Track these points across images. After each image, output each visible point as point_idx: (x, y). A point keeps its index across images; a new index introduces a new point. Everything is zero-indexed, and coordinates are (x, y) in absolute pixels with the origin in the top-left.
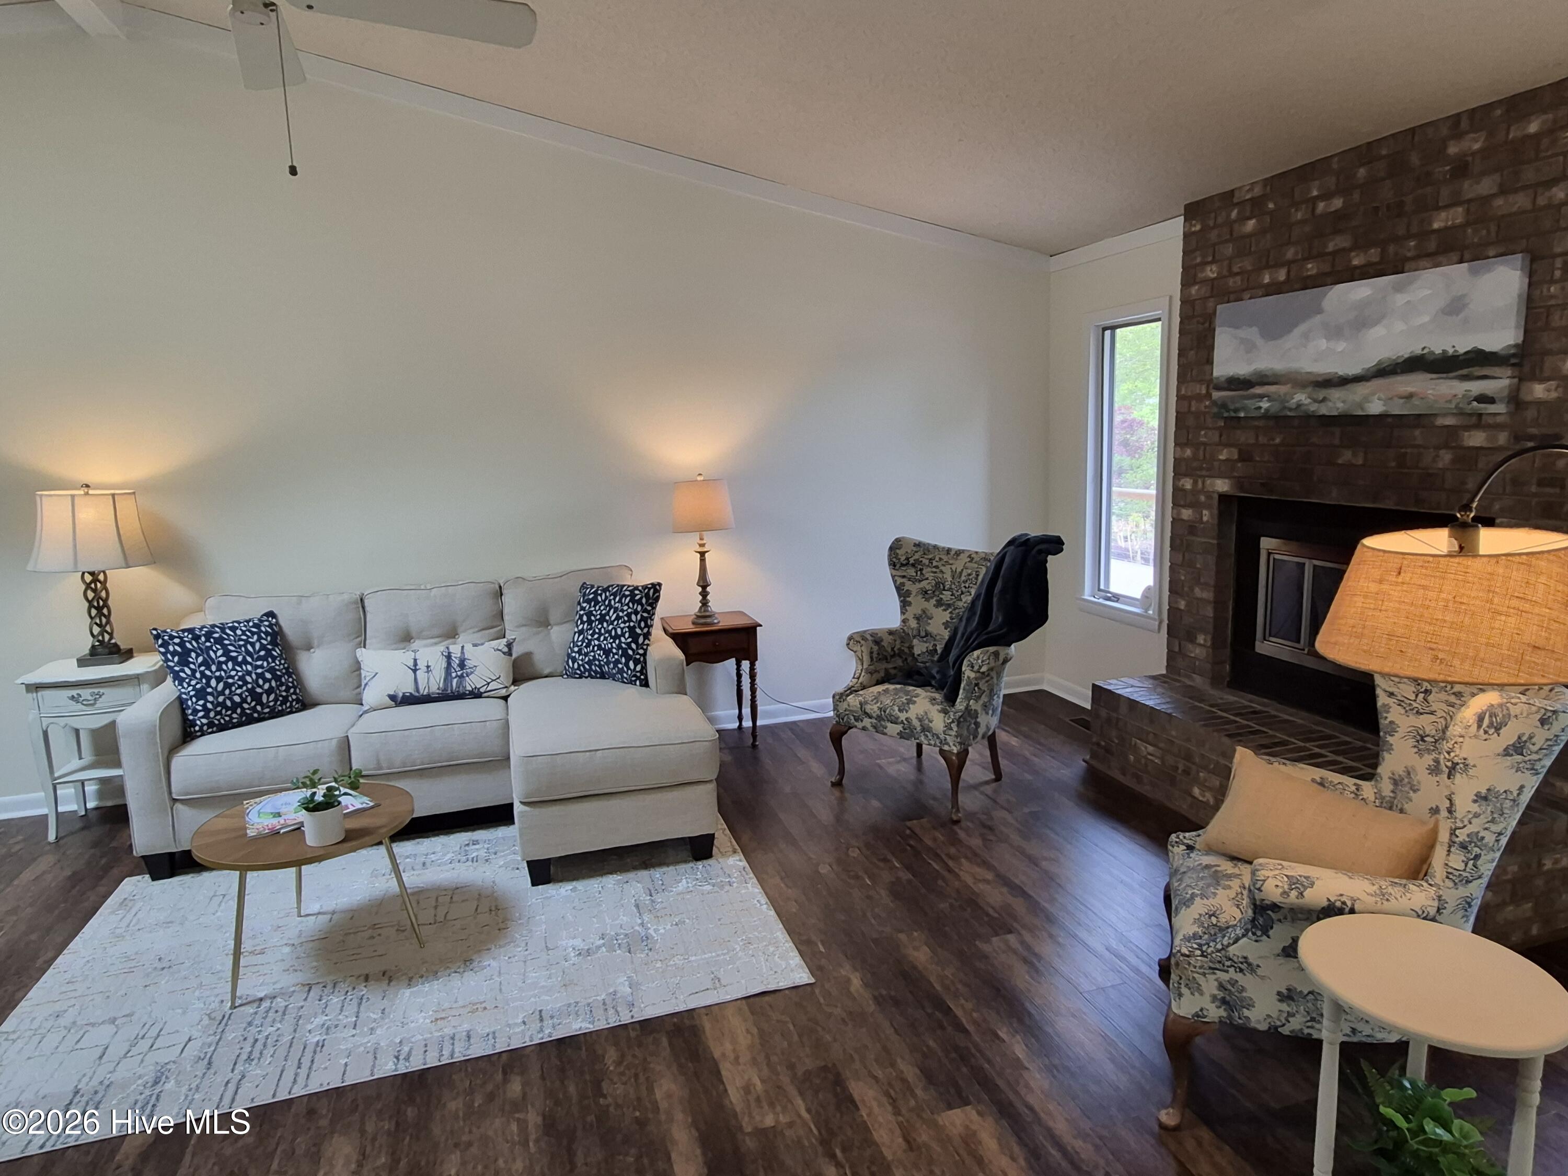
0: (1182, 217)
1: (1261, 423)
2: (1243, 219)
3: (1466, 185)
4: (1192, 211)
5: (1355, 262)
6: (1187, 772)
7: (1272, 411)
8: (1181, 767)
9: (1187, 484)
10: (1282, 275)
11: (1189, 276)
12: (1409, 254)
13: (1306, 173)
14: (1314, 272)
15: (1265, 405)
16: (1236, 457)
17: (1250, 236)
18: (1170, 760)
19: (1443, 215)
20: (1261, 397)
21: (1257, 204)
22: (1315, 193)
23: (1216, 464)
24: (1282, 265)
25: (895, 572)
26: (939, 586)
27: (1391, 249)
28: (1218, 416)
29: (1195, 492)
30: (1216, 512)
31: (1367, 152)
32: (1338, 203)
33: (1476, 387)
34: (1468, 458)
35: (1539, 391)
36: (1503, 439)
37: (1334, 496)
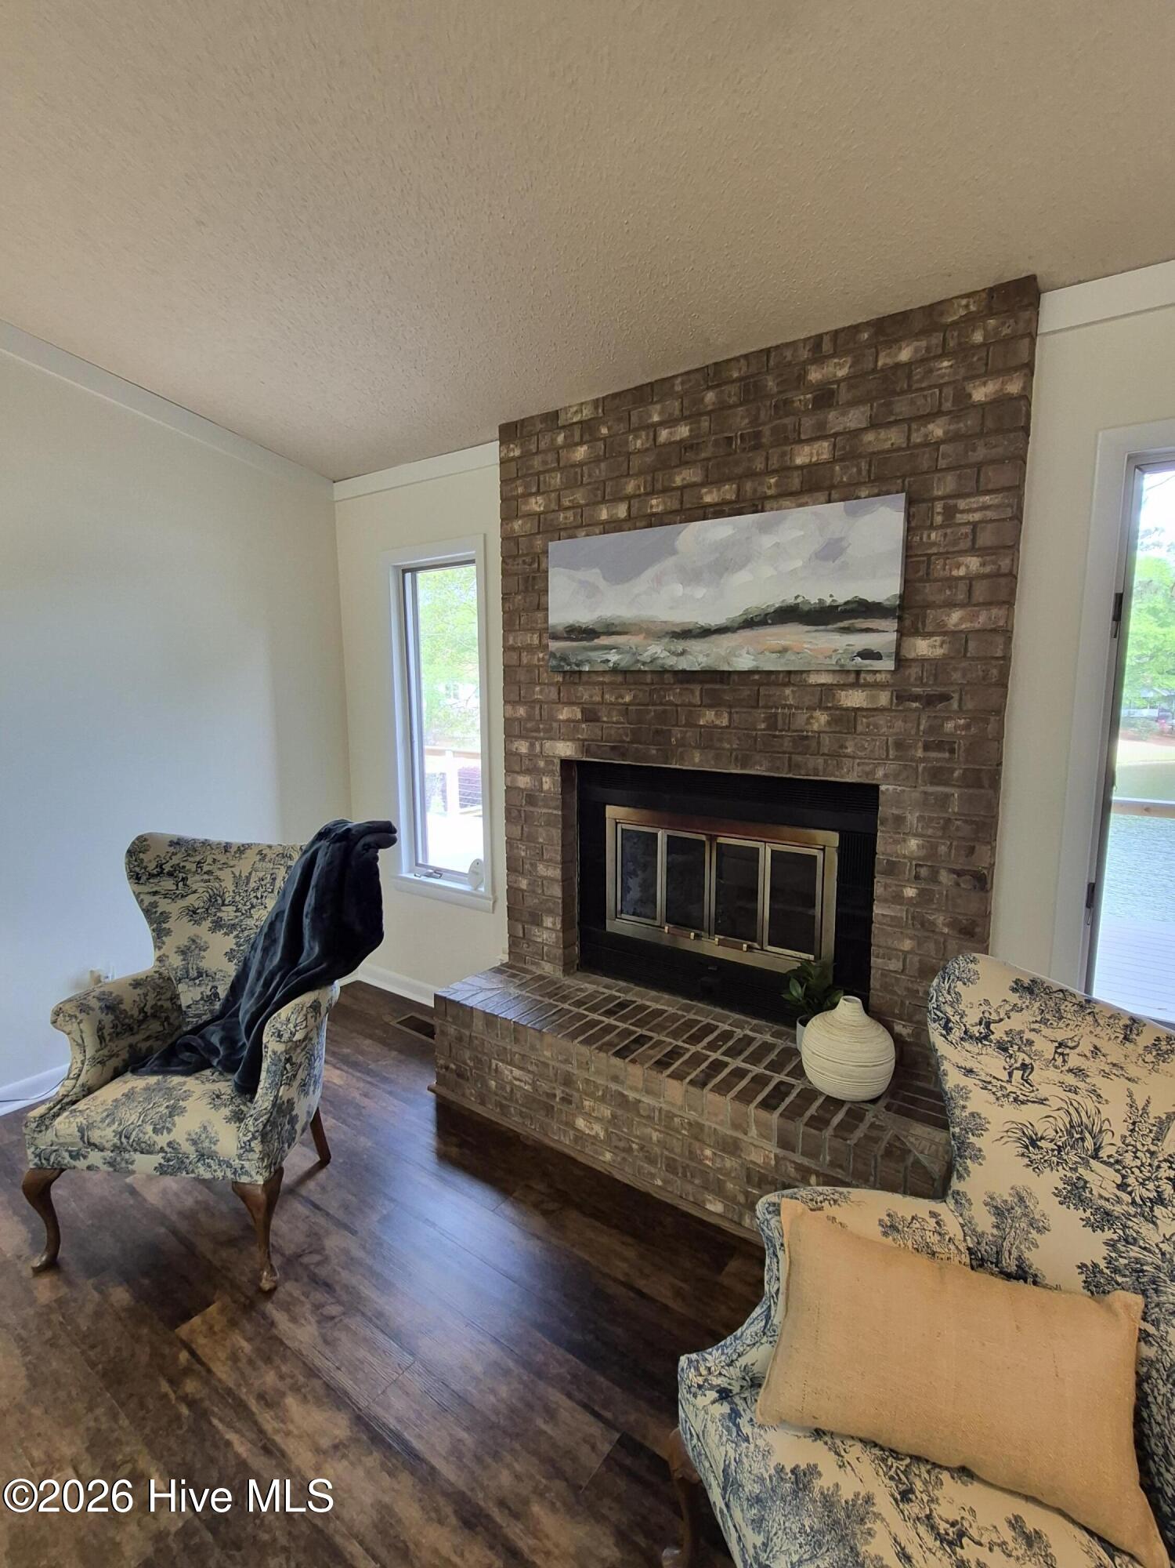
0: (497, 440)
1: (607, 679)
2: (571, 445)
3: (832, 415)
4: (509, 433)
5: (708, 499)
6: (567, 1100)
7: (623, 664)
8: (559, 1094)
9: (523, 747)
10: (622, 511)
11: (510, 509)
12: (769, 492)
13: (643, 394)
14: (660, 509)
15: (614, 657)
16: (579, 716)
17: (581, 464)
18: (544, 1086)
19: (807, 449)
20: (609, 648)
21: (588, 428)
22: (656, 418)
23: (555, 725)
24: (621, 499)
25: (140, 888)
26: (215, 900)
27: (749, 486)
28: (557, 670)
29: (532, 756)
30: (558, 778)
31: (714, 374)
32: (683, 431)
33: (860, 641)
34: (846, 720)
35: (922, 647)
36: (884, 698)
37: (696, 761)
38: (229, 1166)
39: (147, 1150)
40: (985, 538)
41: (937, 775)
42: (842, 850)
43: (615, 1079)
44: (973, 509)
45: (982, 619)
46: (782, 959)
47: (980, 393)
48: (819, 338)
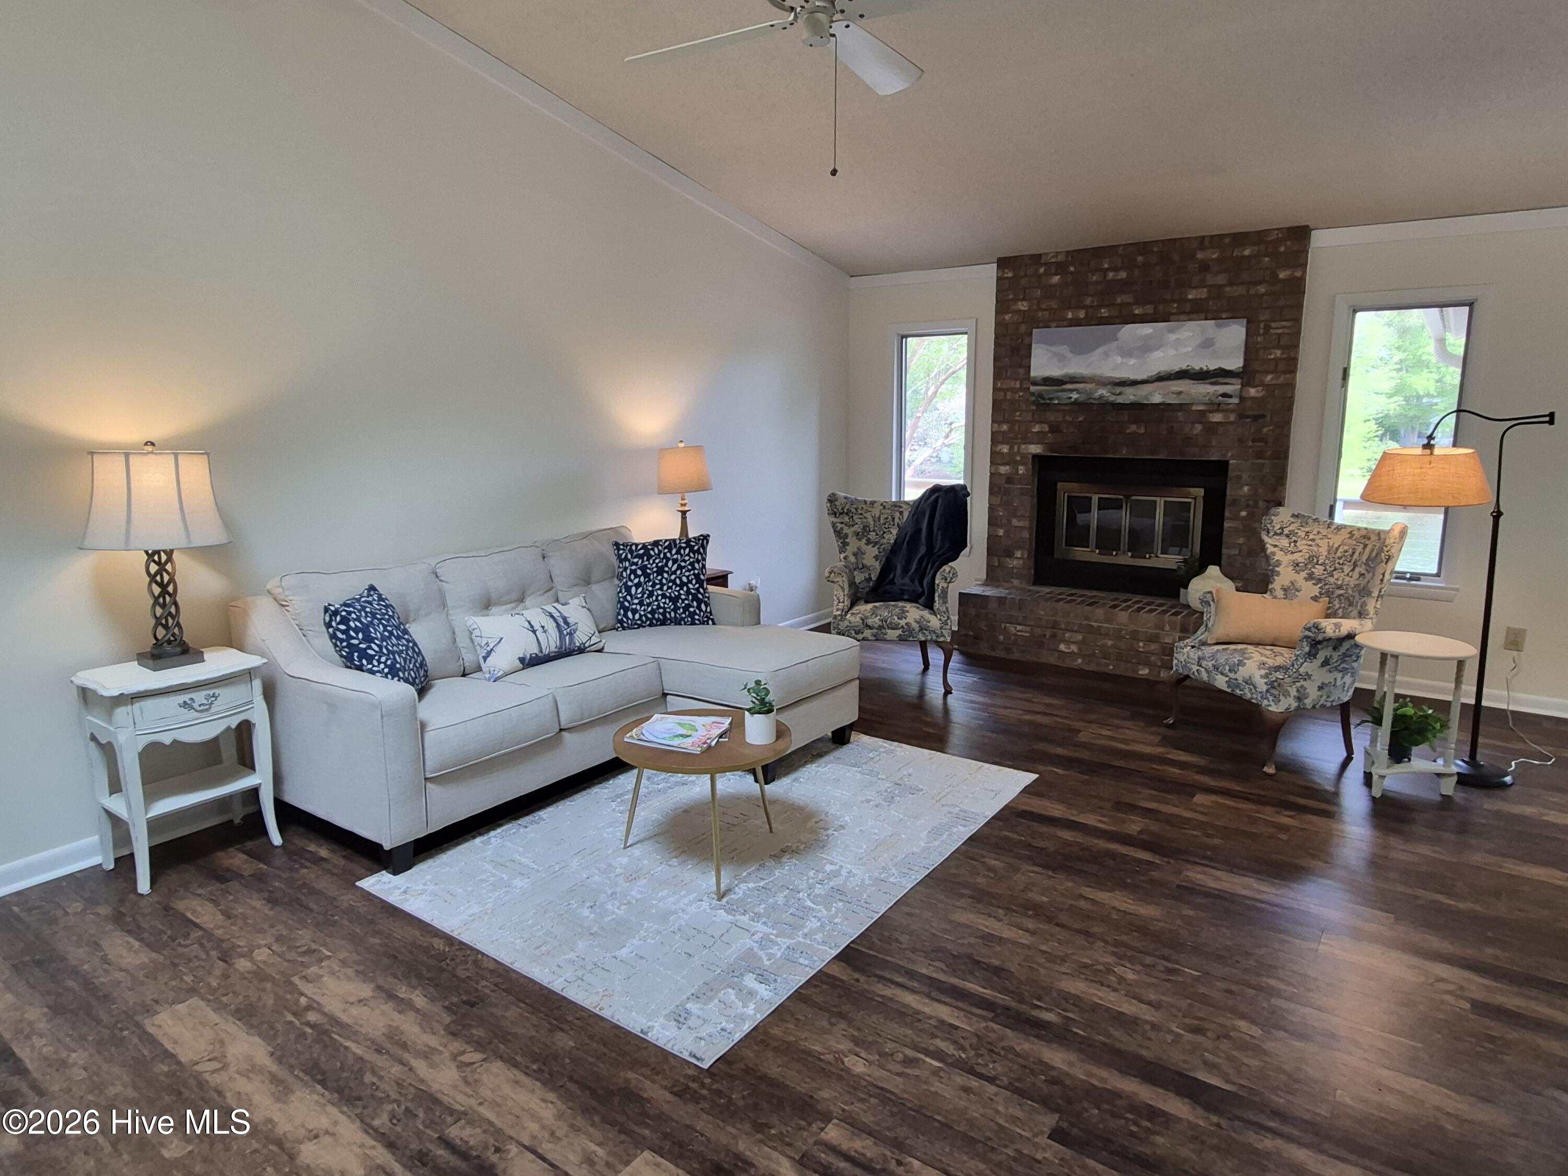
0: (995, 265)
1: (1067, 408)
2: (1048, 274)
3: (1208, 276)
4: (1003, 263)
5: (1137, 312)
6: (1054, 636)
7: (1081, 400)
8: (1048, 634)
9: (1005, 449)
10: (1082, 314)
11: (1002, 306)
12: (1174, 311)
13: (1098, 252)
14: (1106, 315)
15: (1075, 396)
16: (1047, 429)
17: (1055, 286)
18: (1038, 631)
19: (1194, 291)
20: (1072, 391)
21: (1060, 268)
22: (1106, 266)
23: (1029, 435)
24: (1083, 308)
25: (835, 520)
26: (866, 529)
27: (1161, 307)
28: (1033, 403)
29: (1011, 453)
30: (1030, 466)
31: (1144, 247)
32: (1123, 275)
33: (1221, 389)
34: (1212, 429)
35: (1253, 392)
36: (1232, 417)
37: (1124, 453)
38: (935, 633)
39: (894, 627)
40: (1283, 342)
41: (1260, 455)
42: (1205, 497)
43: (1087, 618)
44: (1278, 327)
45: (1282, 379)
46: (1169, 560)
47: (1282, 275)
48: (1203, 238)
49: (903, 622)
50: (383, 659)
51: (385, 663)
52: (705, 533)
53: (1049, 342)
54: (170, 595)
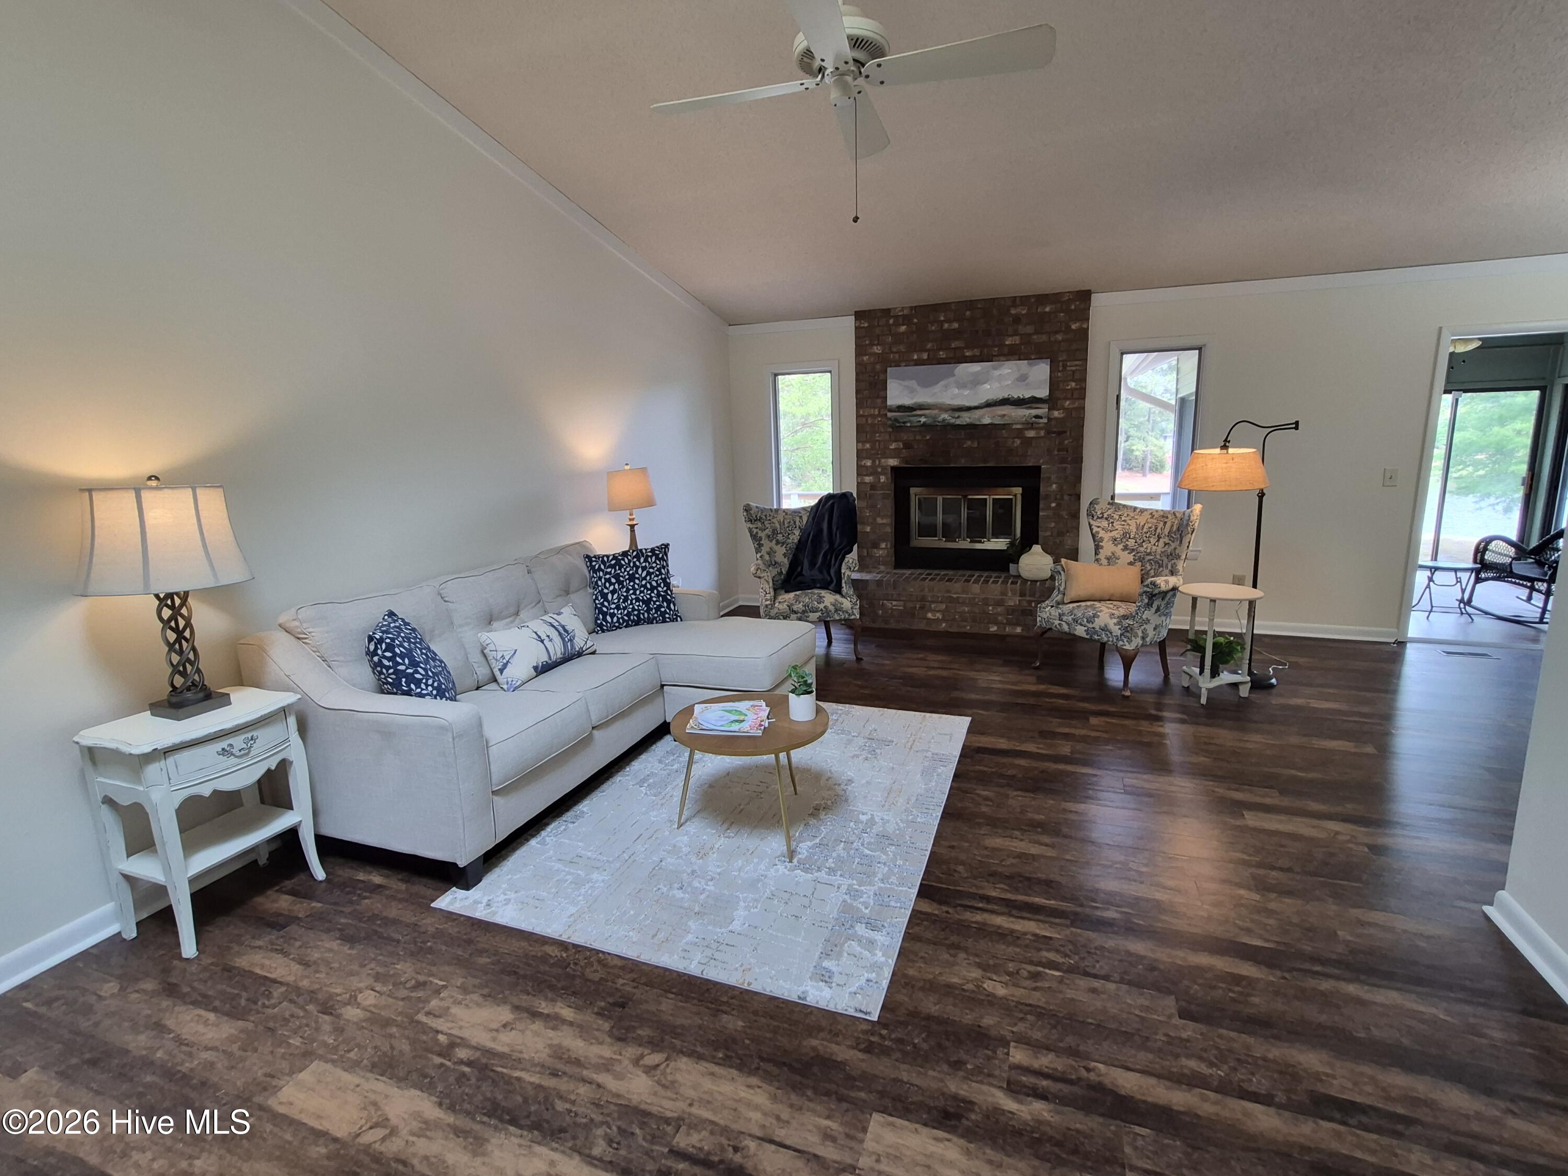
0: (853, 317)
1: (917, 429)
2: (897, 324)
3: (1020, 327)
4: (859, 315)
5: (967, 354)
6: (922, 608)
7: (928, 423)
8: (917, 606)
10: (925, 356)
11: (860, 350)
12: (996, 354)
13: (936, 308)
14: (944, 356)
15: (923, 420)
16: (901, 447)
17: (903, 333)
18: (910, 605)
19: (1010, 339)
20: (921, 416)
21: (906, 319)
22: (942, 318)
23: (888, 451)
24: (926, 351)
25: (751, 526)
26: (774, 532)
27: (985, 350)
28: (891, 426)
29: (873, 466)
30: (889, 476)
31: (971, 304)
32: (956, 325)
33: (1034, 412)
34: (1028, 442)
35: (1056, 414)
36: (1042, 433)
37: (963, 462)
38: (847, 612)
39: (815, 611)
40: (1077, 376)
41: (1063, 460)
42: (1022, 494)
43: (948, 591)
44: (1072, 366)
45: (1076, 405)
46: (999, 544)
47: (1074, 327)
48: (1015, 297)
49: (821, 606)
50: (430, 682)
51: (432, 685)
52: (665, 542)
53: (898, 378)
54: (187, 640)
